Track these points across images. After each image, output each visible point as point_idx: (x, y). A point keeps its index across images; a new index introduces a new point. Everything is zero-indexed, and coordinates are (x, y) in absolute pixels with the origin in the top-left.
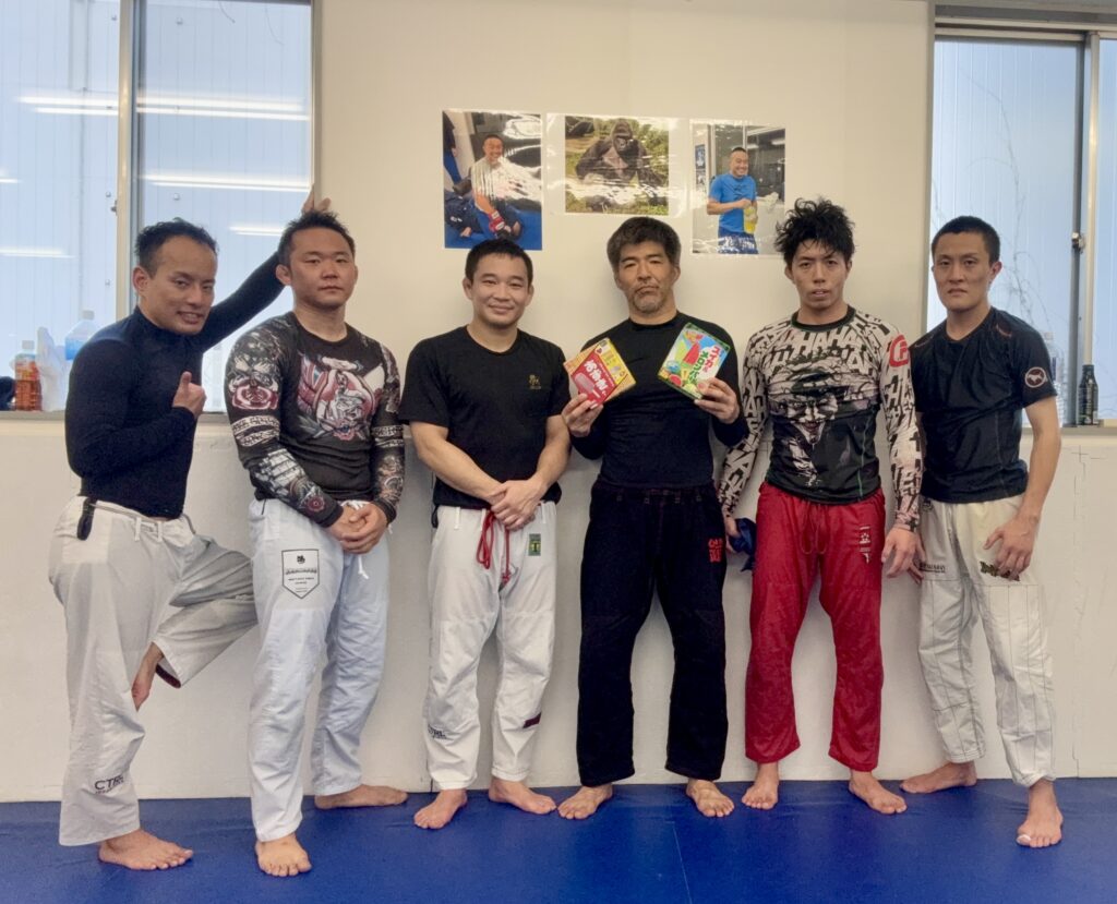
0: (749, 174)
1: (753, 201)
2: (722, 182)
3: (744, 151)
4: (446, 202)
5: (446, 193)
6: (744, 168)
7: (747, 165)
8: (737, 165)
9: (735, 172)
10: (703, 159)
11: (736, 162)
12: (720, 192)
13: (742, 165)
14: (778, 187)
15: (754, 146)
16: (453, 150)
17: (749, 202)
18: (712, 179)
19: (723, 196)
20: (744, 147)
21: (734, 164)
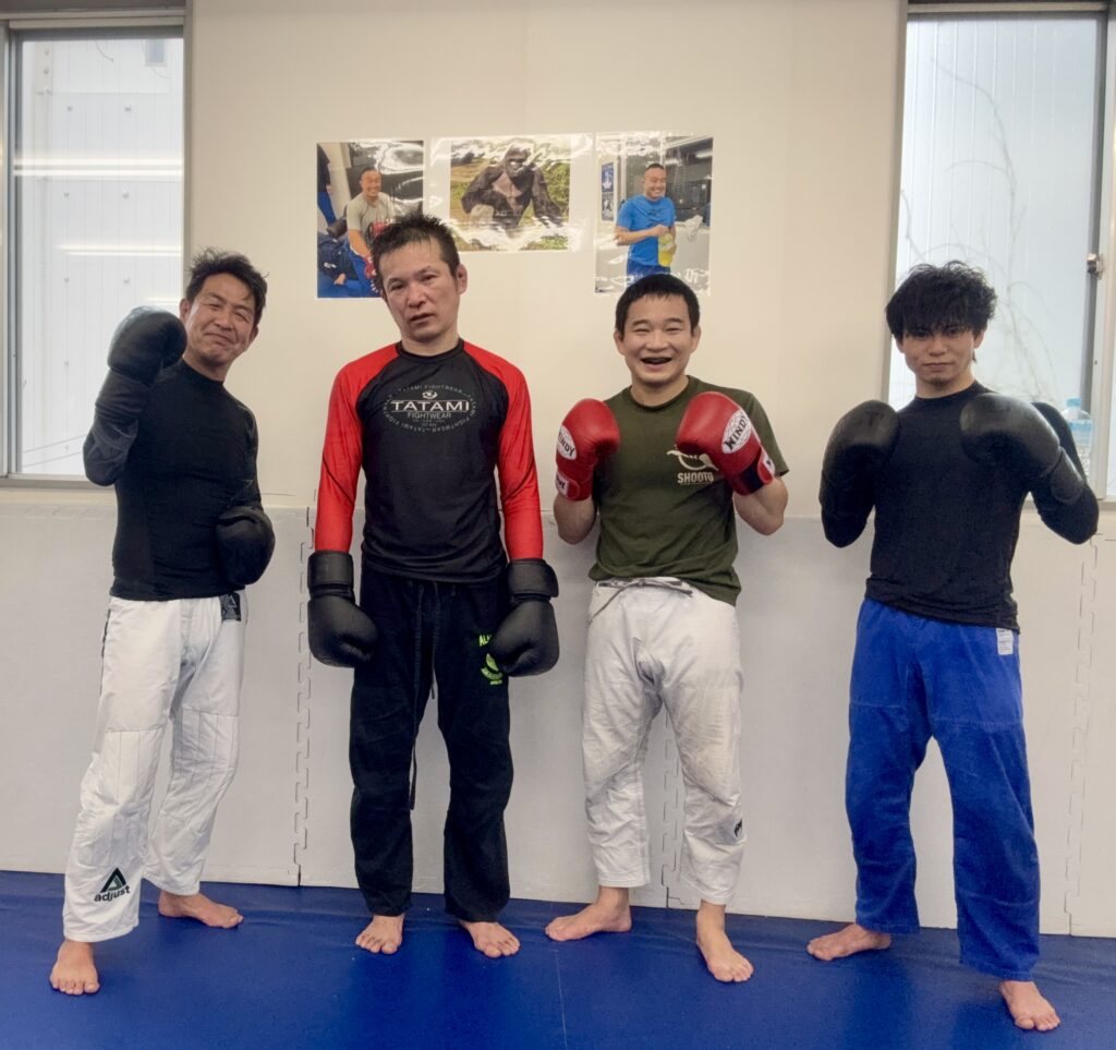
0: (666, 196)
1: (671, 227)
2: (635, 207)
3: (662, 167)
4: (320, 246)
5: (320, 237)
6: (660, 189)
7: (664, 185)
8: (652, 185)
9: (649, 194)
10: (611, 180)
11: (652, 183)
12: (631, 218)
13: (658, 184)
14: (703, 208)
15: (674, 161)
16: (328, 187)
17: (665, 228)
18: (621, 203)
19: (633, 223)
20: (661, 163)
21: (648, 184)
